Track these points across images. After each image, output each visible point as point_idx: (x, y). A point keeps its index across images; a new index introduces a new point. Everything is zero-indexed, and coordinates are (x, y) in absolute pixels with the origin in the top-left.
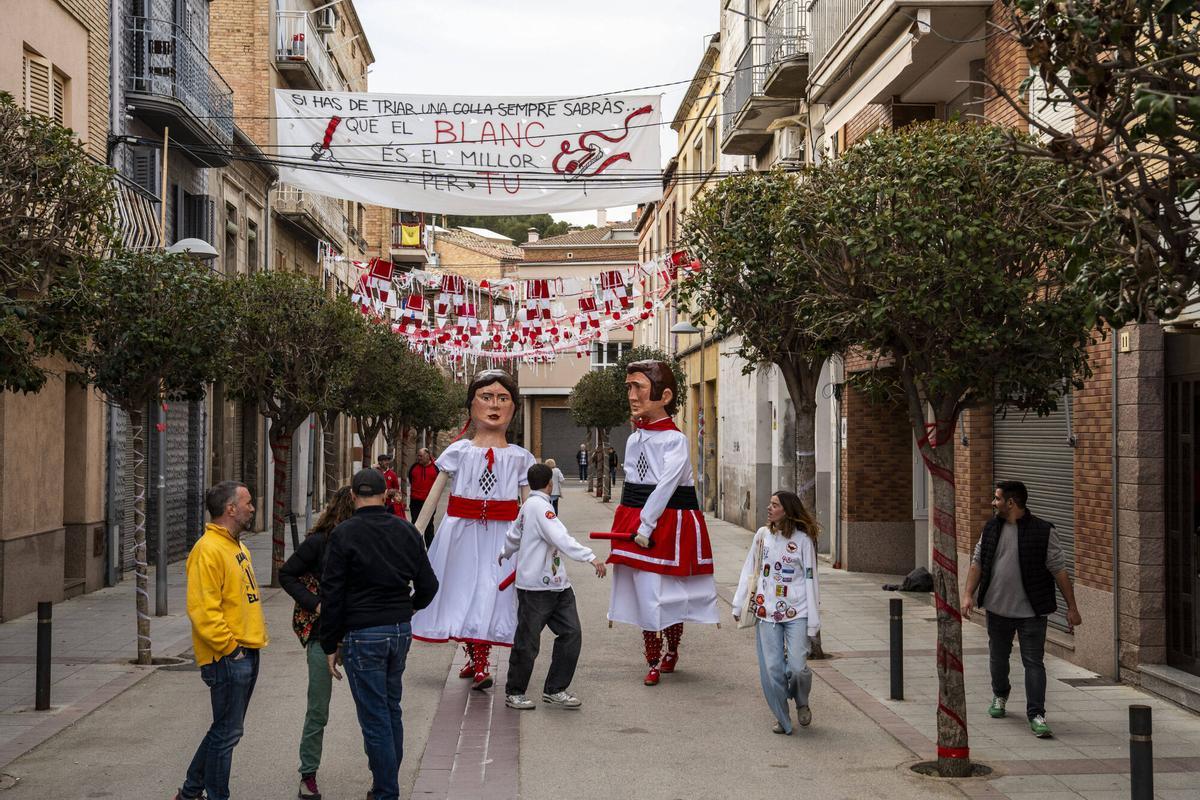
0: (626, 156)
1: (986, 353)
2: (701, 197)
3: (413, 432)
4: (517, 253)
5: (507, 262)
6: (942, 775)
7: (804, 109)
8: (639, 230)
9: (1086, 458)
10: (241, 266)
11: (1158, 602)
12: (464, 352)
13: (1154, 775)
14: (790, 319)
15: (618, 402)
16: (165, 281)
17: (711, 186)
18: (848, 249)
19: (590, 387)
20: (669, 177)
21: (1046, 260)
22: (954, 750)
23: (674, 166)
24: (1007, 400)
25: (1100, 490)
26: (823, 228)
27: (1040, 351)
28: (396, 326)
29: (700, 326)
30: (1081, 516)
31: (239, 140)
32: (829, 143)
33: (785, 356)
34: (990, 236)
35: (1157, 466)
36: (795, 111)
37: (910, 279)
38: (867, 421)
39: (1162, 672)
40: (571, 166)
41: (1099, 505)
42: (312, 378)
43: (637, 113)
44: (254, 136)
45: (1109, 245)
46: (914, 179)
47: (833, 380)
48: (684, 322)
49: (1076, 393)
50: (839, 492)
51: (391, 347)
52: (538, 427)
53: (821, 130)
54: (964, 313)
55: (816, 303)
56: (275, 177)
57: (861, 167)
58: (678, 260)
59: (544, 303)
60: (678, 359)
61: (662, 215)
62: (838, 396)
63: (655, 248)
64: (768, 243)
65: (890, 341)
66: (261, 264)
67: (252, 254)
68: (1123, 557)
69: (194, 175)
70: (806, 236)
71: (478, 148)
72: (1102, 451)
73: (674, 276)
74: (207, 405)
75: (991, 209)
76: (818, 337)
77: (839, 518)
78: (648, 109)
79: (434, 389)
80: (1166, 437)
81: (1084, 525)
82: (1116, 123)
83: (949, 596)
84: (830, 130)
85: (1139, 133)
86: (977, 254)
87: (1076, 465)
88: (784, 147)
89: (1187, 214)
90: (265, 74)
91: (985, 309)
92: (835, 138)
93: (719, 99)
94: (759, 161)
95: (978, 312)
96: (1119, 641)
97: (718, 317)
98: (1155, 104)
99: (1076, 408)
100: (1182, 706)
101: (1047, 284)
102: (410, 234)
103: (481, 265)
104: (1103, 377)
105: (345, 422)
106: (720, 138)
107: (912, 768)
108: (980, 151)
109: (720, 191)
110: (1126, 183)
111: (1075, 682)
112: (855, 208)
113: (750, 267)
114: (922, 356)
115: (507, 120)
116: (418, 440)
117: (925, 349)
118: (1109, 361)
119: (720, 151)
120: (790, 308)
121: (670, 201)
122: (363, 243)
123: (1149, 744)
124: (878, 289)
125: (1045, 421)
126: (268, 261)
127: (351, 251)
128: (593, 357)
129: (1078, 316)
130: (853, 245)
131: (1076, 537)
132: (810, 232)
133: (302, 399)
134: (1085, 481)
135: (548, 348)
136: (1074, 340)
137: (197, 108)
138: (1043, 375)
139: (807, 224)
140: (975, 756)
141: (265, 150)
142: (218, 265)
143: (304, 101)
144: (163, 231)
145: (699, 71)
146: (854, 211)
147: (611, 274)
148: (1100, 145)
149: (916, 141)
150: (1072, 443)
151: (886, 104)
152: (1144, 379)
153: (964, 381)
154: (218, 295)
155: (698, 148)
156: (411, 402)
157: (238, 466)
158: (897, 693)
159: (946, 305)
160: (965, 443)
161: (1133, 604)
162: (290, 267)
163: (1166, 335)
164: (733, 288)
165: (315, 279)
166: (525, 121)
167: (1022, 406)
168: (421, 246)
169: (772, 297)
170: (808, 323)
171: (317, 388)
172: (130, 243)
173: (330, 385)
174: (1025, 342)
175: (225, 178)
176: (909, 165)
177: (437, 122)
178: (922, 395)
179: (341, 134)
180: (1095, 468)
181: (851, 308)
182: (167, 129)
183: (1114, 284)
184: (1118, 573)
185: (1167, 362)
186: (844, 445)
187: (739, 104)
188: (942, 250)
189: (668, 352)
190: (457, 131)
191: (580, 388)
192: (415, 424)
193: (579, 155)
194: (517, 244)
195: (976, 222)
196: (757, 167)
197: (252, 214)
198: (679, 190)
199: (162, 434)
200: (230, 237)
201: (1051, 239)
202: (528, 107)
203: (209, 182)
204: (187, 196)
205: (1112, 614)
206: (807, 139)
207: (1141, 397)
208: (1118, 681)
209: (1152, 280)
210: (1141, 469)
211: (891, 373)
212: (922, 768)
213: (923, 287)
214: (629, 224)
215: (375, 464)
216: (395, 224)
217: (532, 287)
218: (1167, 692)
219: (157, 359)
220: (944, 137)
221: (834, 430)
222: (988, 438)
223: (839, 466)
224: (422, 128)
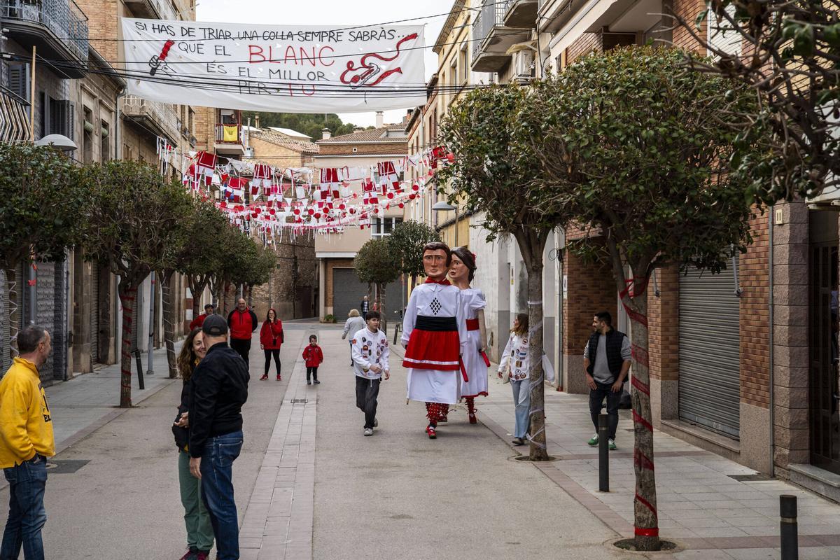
1: (672, 226)
2: (455, 105)
3: (233, 286)
4: (314, 147)
5: (306, 155)
6: (638, 549)
7: (535, 36)
8: (408, 130)
9: (749, 306)
10: (96, 156)
11: (804, 416)
12: (271, 224)
13: (799, 548)
14: (522, 199)
15: (392, 263)
16: (34, 167)
17: (463, 96)
18: (567, 144)
19: (370, 251)
20: (432, 88)
21: (718, 153)
22: (646, 530)
23: (435, 80)
24: (688, 261)
25: (759, 331)
26: (547, 128)
27: (713, 223)
28: (218, 204)
29: (453, 204)
30: (745, 351)
31: (93, 57)
32: (554, 63)
33: (519, 227)
34: (675, 135)
35: (803, 312)
36: (528, 38)
37: (613, 168)
38: (583, 278)
39: (806, 470)
41: (758, 342)
42: (152, 244)
43: (406, 39)
44: (105, 54)
45: (764, 141)
46: (617, 90)
47: (557, 246)
48: (442, 202)
49: (742, 256)
50: (561, 332)
51: (216, 221)
52: (330, 283)
53: (548, 53)
54: (655, 195)
55: (542, 186)
56: (122, 87)
57: (577, 82)
58: (438, 153)
59: (334, 186)
60: (438, 230)
61: (426, 119)
62: (561, 259)
63: (421, 144)
64: (506, 139)
65: (599, 216)
66: (112, 155)
67: (105, 147)
68: (777, 382)
69: (57, 84)
70: (535, 135)
71: (282, 66)
72: (762, 300)
73: (434, 166)
74: (69, 264)
75: (676, 114)
76: (543, 213)
77: (561, 352)
78: (414, 36)
79: (249, 253)
80: (810, 289)
81: (748, 357)
82: (770, 48)
83: (644, 412)
84: (555, 53)
85: (789, 54)
86: (665, 148)
87: (742, 311)
88: (519, 66)
89: (824, 117)
90: (113, 6)
91: (672, 191)
92: (559, 59)
93: (470, 29)
94: (501, 77)
95: (666, 193)
96: (774, 446)
97: (468, 197)
98: (798, 31)
99: (741, 267)
100: (821, 496)
101: (719, 172)
102: (230, 133)
103: (286, 157)
104: (762, 243)
105: (179, 279)
106: (470, 59)
107: (615, 544)
108: (668, 69)
109: (469, 99)
110: (777, 92)
111: (740, 478)
112: (572, 113)
113: (492, 159)
114: (623, 227)
115: (305, 45)
116: (237, 293)
117: (625, 222)
118: (767, 232)
119: (470, 69)
120: (523, 190)
121: (432, 107)
122: (193, 139)
123: (795, 525)
124: (589, 176)
125: (716, 277)
126: (118, 152)
127: (183, 145)
128: (373, 228)
129: (742, 196)
130: (569, 142)
131: (741, 366)
132: (537, 132)
133: (146, 261)
134: (748, 324)
135: (336, 222)
136: (739, 215)
137: (59, 32)
138: (715, 242)
139: (535, 125)
140: (663, 535)
141: (114, 66)
142: (77, 156)
143: (145, 27)
144: (32, 128)
145: (455, 7)
146: (571, 116)
147: (386, 164)
148: (757, 64)
149: (619, 61)
150: (739, 294)
151: (598, 33)
152: (793, 245)
153: (655, 247)
154: (76, 179)
155: (454, 67)
156: (231, 263)
157: (94, 314)
158: (604, 487)
159: (641, 188)
160: (657, 295)
161: (785, 418)
162: (135, 157)
163: (810, 211)
164: (479, 175)
165: (154, 166)
166: (319, 45)
167: (700, 265)
168: (238, 142)
169: (509, 182)
170: (536, 202)
171: (156, 252)
172: (6, 137)
173: (167, 250)
174: (702, 217)
175: (82, 87)
176: (613, 80)
177: (250, 46)
178: (623, 257)
179: (174, 50)
180: (756, 313)
181: (569, 190)
182: (34, 47)
183: (766, 172)
184: (773, 394)
185: (811, 232)
186: (565, 296)
187: (485, 32)
188: (639, 146)
189: (431, 225)
190: (266, 54)
191: (362, 252)
192: (234, 280)
194: (313, 141)
195: (664, 124)
196: (499, 82)
197: (104, 116)
198: (439, 98)
199: (33, 289)
200: (87, 133)
201: (722, 137)
202: (320, 35)
203: (70, 90)
204: (52, 101)
205: (768, 425)
206: (537, 59)
207: (791, 259)
208: (773, 476)
209: (796, 168)
210: (791, 314)
211: (600, 240)
212: (622, 544)
213: (623, 174)
214: (400, 126)
215: (202, 312)
216: (219, 125)
217: (325, 174)
218: (810, 485)
219: (27, 229)
220: (640, 58)
221: (557, 284)
222: (674, 290)
223: (561, 313)
224: (238, 50)
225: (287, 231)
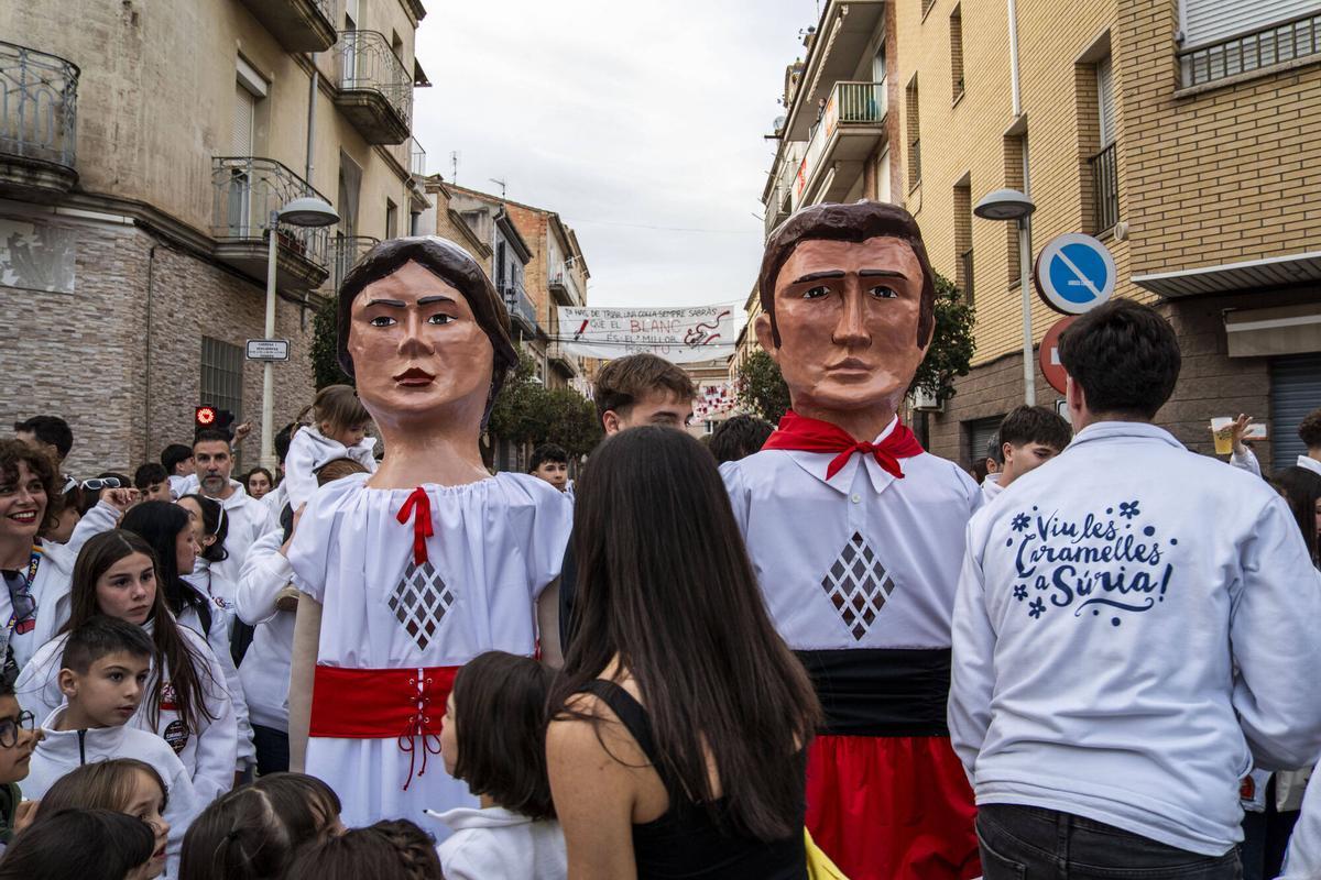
0: (718, 335)
40: (693, 341)
43: (723, 315)
71: (650, 333)
78: (728, 313)
115: (663, 319)
128: (705, 429)
143: (567, 313)
166: (671, 320)
177: (631, 320)
179: (589, 325)
190: (641, 325)
193: (695, 336)
197: (539, 361)
202: (673, 313)
214: (723, 361)
224: (625, 323)
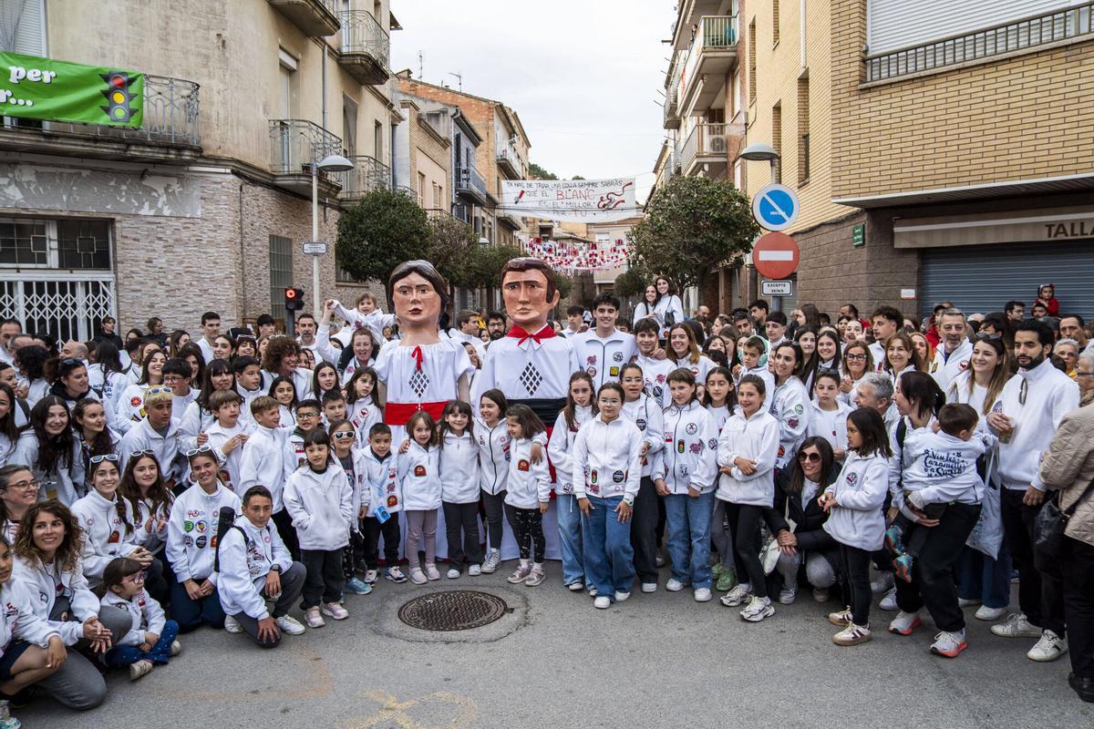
0: (623, 201)
12: (568, 267)
31: (488, 196)
40: (604, 206)
43: (627, 185)
59: (595, 252)
71: (572, 201)
78: (631, 184)
137: (476, 190)
143: (511, 185)
166: (588, 189)
175: (482, 209)
177: (557, 191)
179: (524, 195)
182: (466, 197)
193: (606, 202)
197: (490, 219)
202: (589, 184)
203: (477, 211)
225: (576, 271)
